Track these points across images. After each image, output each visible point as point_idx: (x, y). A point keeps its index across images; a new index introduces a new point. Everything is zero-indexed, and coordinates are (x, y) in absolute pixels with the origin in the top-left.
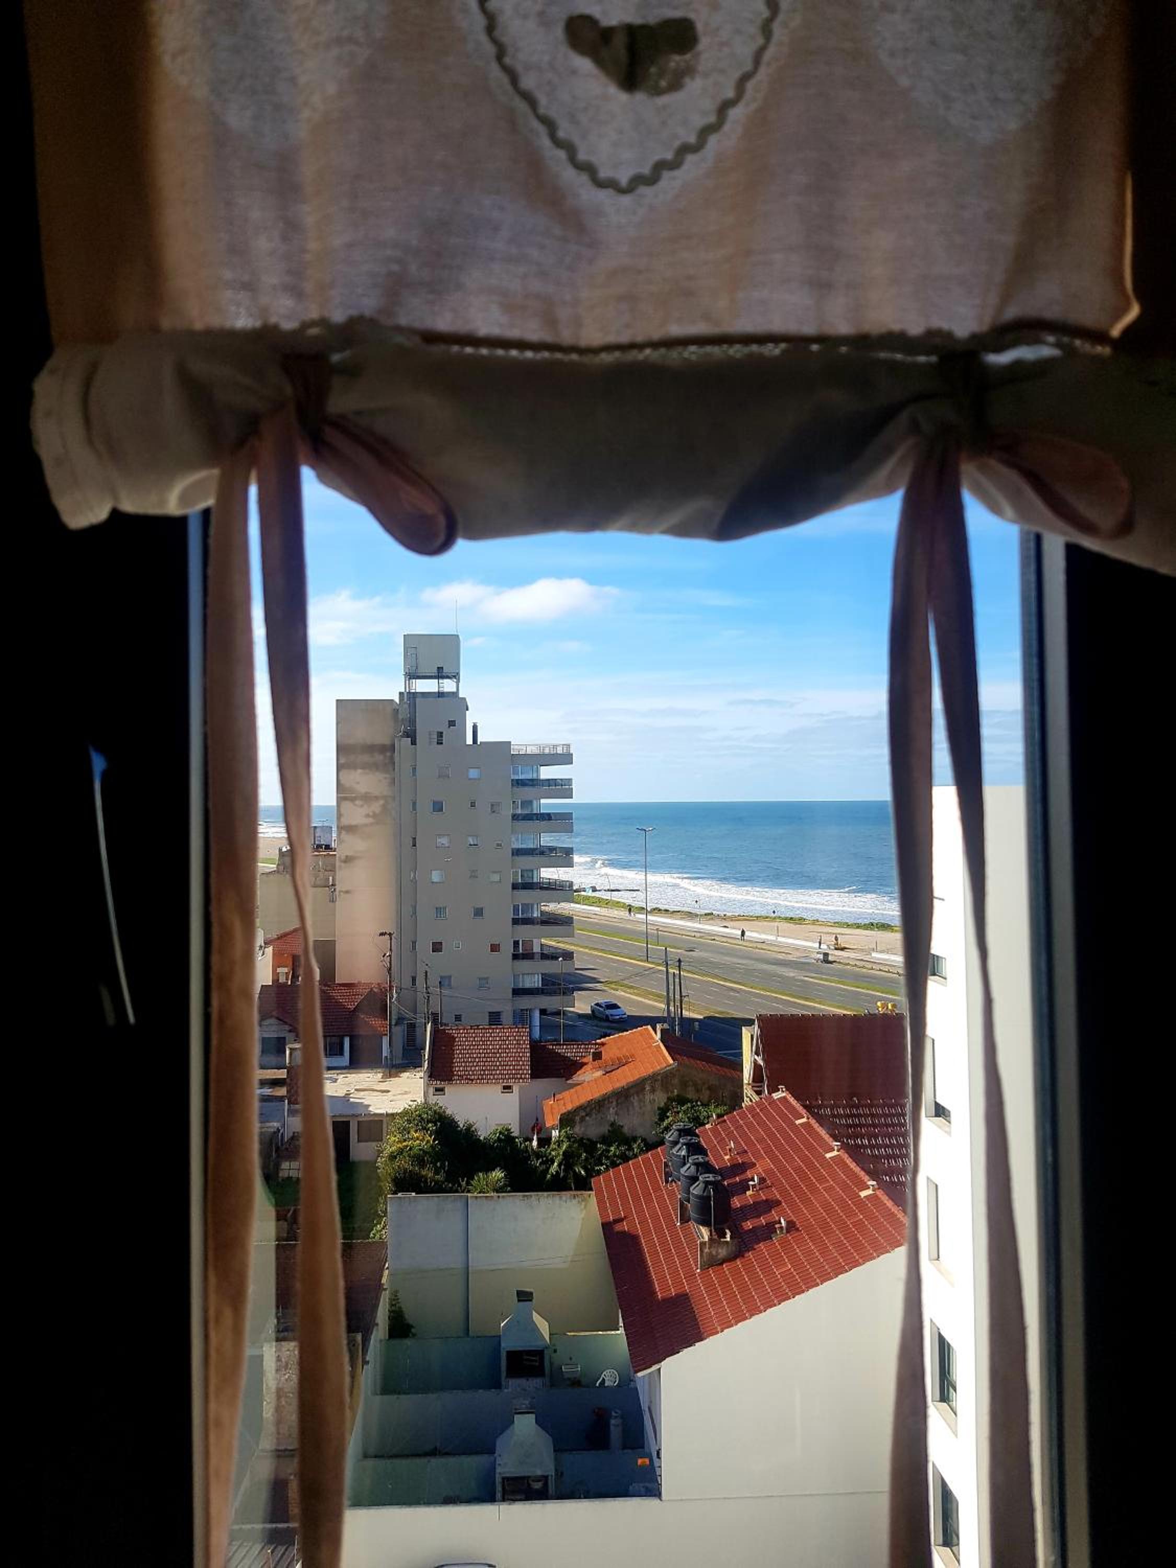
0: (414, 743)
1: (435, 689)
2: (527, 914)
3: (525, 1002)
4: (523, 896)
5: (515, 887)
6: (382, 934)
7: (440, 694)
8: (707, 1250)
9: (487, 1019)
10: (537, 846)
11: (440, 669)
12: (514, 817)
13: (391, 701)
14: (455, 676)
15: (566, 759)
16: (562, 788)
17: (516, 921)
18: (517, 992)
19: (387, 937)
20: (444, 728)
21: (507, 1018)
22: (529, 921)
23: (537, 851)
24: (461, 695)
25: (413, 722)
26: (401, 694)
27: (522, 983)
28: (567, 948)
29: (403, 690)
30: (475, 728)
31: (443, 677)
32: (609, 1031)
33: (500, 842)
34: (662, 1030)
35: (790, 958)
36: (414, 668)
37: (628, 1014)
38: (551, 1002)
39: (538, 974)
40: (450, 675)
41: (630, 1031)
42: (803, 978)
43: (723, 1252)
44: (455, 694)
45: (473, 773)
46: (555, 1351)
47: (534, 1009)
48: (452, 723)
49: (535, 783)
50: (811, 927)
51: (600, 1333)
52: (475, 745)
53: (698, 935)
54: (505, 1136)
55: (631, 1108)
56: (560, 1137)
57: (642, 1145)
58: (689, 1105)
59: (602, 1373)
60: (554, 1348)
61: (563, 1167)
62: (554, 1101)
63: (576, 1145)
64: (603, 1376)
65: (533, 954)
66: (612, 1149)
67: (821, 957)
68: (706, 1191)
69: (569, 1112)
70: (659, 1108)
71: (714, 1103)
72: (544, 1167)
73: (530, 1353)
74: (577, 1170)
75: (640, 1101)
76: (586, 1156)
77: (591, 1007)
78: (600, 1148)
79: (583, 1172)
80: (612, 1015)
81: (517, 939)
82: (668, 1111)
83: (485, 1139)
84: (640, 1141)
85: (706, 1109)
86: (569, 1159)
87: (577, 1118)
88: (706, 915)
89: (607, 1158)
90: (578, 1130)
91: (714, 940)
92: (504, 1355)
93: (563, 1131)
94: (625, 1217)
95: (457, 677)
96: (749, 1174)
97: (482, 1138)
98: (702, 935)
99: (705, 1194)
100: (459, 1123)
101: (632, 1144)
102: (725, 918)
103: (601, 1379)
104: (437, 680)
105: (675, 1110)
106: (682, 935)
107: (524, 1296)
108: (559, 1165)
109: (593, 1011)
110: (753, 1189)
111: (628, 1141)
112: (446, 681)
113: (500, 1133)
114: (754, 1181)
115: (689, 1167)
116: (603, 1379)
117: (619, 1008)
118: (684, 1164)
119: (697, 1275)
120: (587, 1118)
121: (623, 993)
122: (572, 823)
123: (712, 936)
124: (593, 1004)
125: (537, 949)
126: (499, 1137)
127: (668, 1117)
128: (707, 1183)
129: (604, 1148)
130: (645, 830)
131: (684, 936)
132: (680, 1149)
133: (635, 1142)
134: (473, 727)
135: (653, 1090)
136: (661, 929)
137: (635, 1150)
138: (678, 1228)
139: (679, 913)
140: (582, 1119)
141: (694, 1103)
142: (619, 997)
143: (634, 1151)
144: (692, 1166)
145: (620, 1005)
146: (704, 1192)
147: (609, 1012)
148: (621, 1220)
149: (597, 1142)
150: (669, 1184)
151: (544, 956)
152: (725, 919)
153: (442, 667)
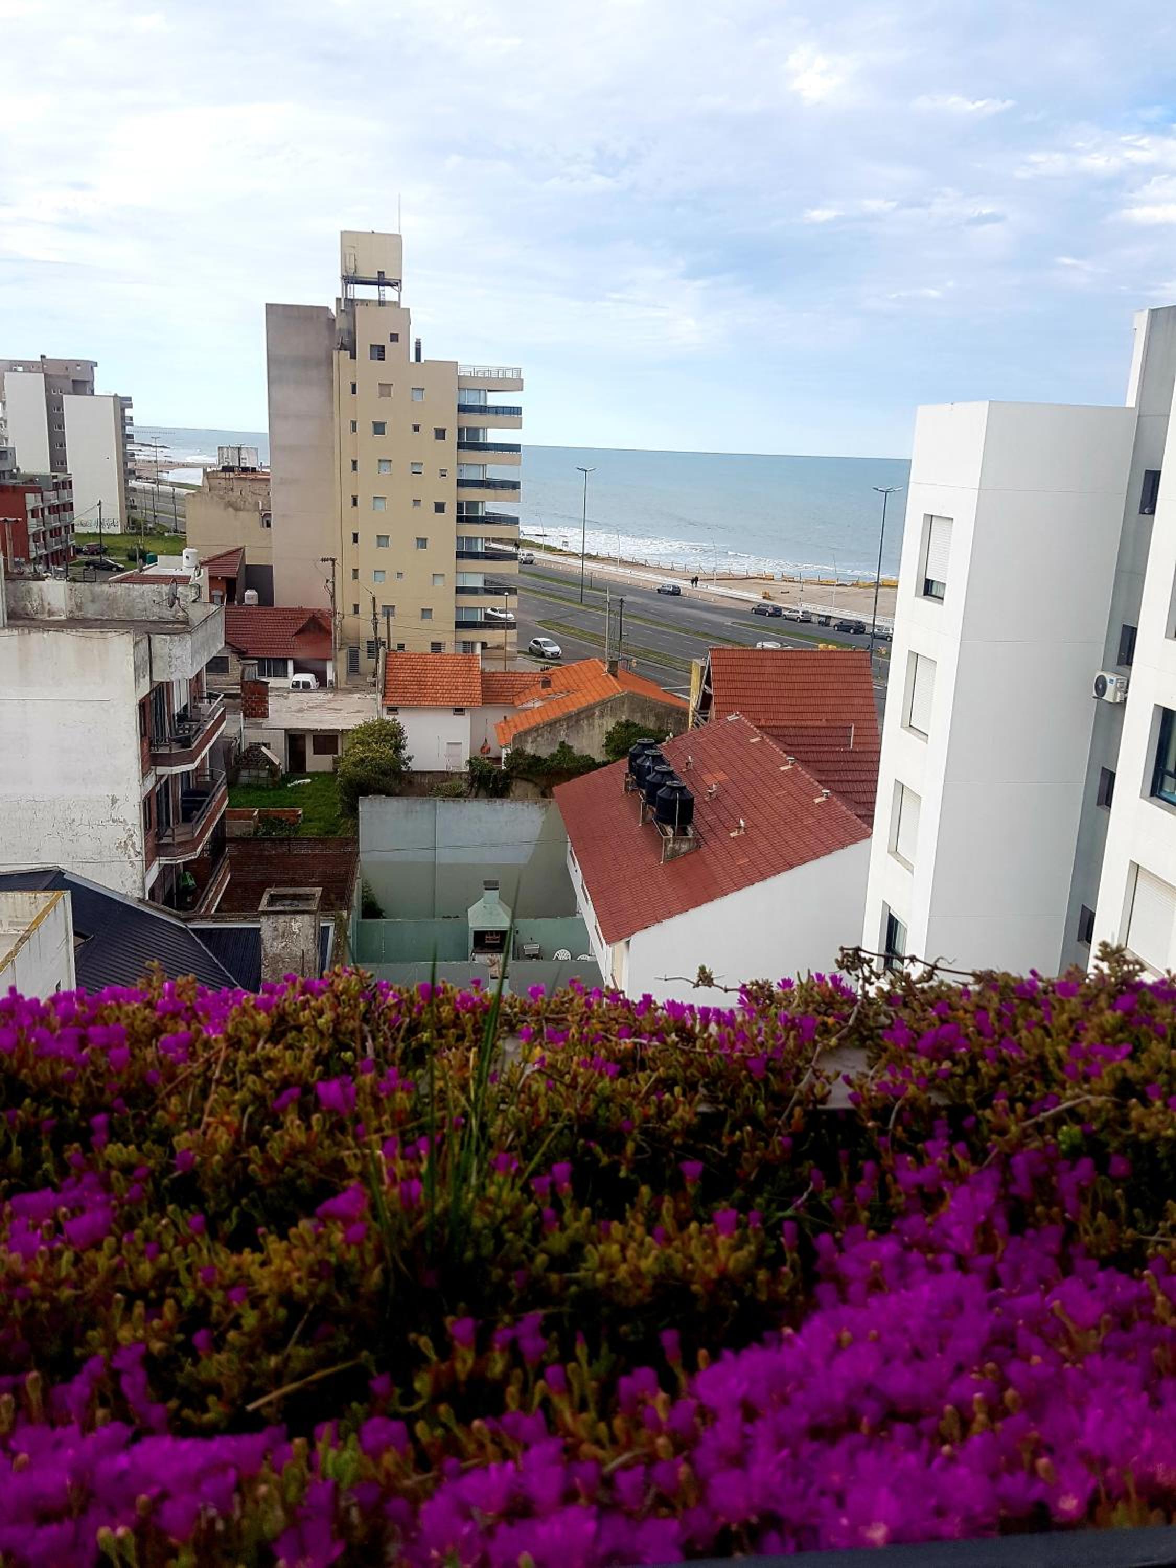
0: (353, 356)
1: (375, 297)
2: (473, 548)
3: (469, 635)
4: (470, 529)
5: (461, 519)
6: (324, 560)
7: (381, 303)
8: (670, 845)
9: (428, 649)
11: (381, 275)
12: (461, 445)
13: (327, 308)
14: (398, 284)
15: (517, 385)
16: (514, 417)
17: (461, 555)
18: (460, 625)
19: (330, 562)
20: (385, 341)
21: (451, 649)
22: (471, 555)
24: (403, 306)
25: (352, 334)
26: (338, 300)
27: (466, 616)
29: (340, 296)
30: (418, 344)
31: (384, 284)
33: (443, 472)
36: (353, 271)
40: (392, 282)
44: (397, 304)
45: (418, 395)
47: (477, 643)
48: (394, 338)
49: (484, 410)
52: (418, 363)
70: (607, 733)
75: (589, 725)
104: (377, 287)
112: (388, 288)
122: (520, 456)
134: (416, 342)
135: (602, 715)
153: (383, 273)
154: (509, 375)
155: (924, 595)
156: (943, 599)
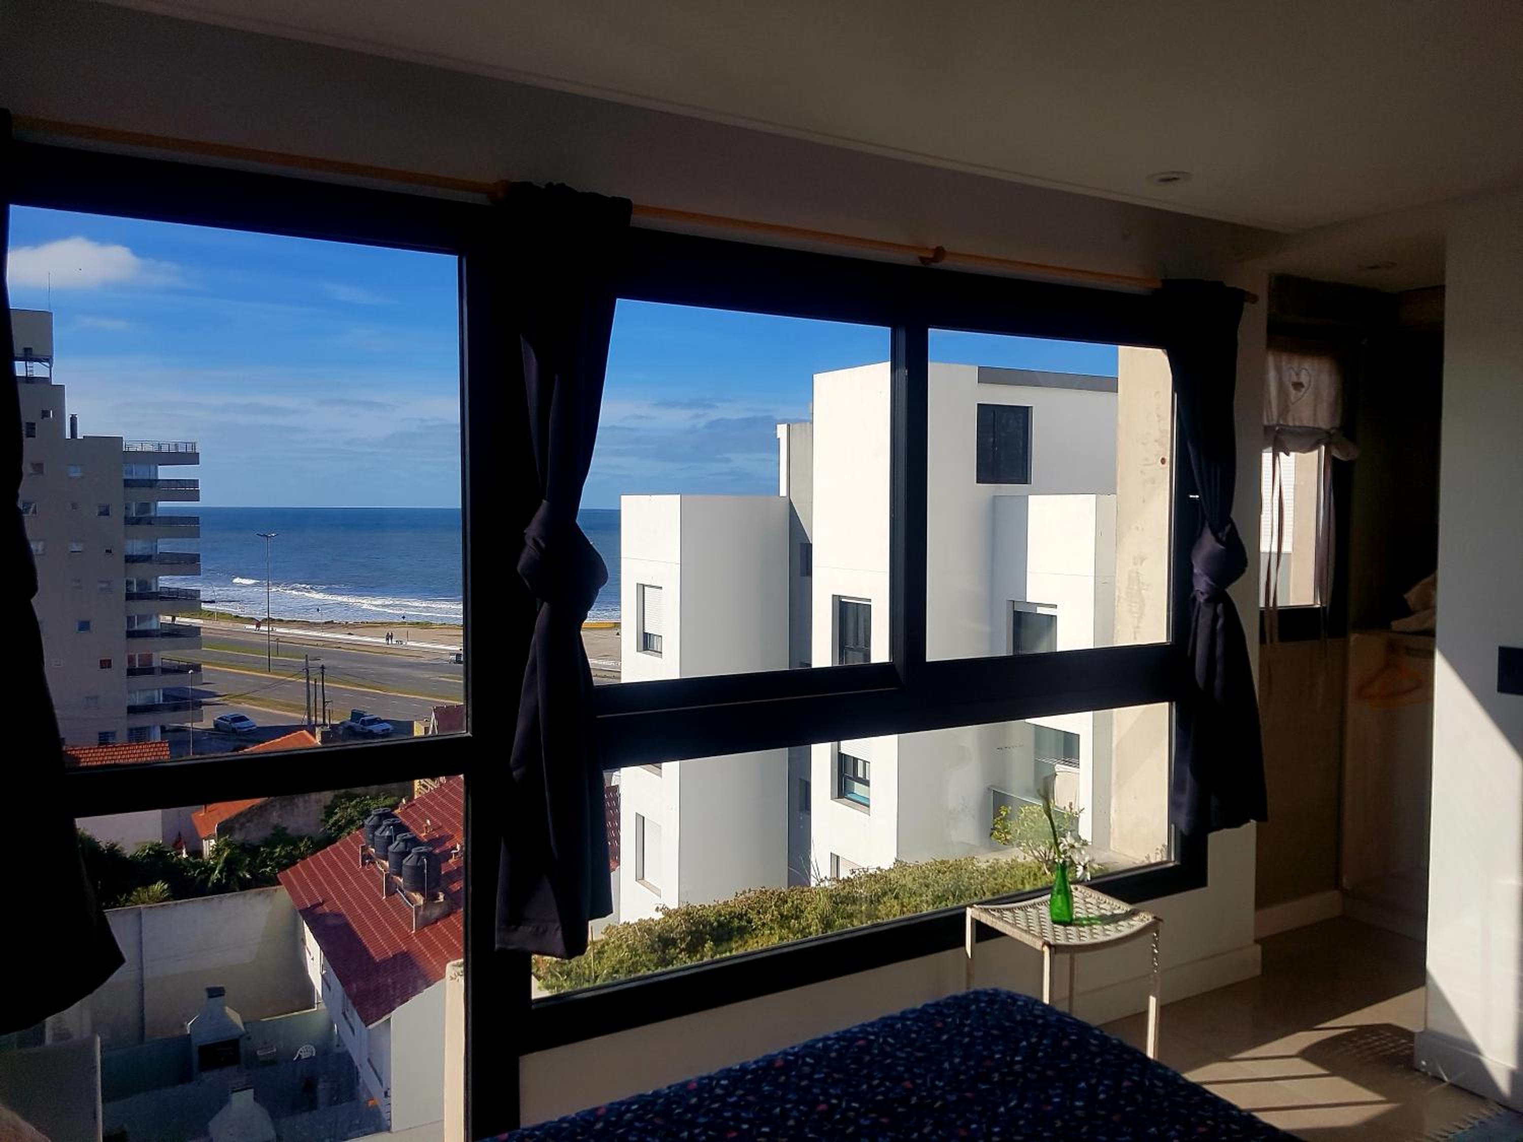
2: (144, 626)
3: (142, 720)
4: (139, 607)
5: (130, 597)
8: (421, 913)
10: (153, 553)
12: (129, 521)
14: (49, 359)
15: (192, 458)
16: (189, 489)
17: (131, 634)
18: (133, 710)
20: (35, 419)
21: (122, 736)
22: (146, 634)
23: (153, 558)
24: (55, 382)
27: (139, 699)
28: (195, 660)
30: (73, 419)
31: (32, 360)
32: (243, 744)
33: (109, 549)
34: (323, 733)
35: (422, 660)
37: (258, 725)
38: (172, 720)
39: (158, 689)
40: (40, 357)
41: (283, 738)
42: (438, 678)
43: (436, 912)
44: (47, 381)
45: (75, 473)
46: (249, 1038)
47: (154, 727)
48: (46, 413)
49: (153, 483)
50: (440, 631)
51: (296, 1013)
52: (73, 439)
53: (321, 643)
54: (155, 851)
55: (296, 810)
56: (217, 845)
57: (309, 843)
58: (358, 800)
59: (298, 1050)
60: (248, 1036)
61: (224, 874)
62: (205, 812)
63: (238, 851)
64: (299, 1052)
65: (153, 669)
66: (278, 850)
67: (454, 657)
68: (420, 861)
69: (227, 821)
71: (384, 795)
72: (203, 876)
73: (224, 1044)
74: (242, 875)
75: (305, 802)
76: (250, 861)
77: (214, 721)
78: (264, 851)
79: (248, 876)
80: (239, 728)
81: (133, 654)
82: (336, 808)
83: (131, 856)
84: (306, 840)
85: (376, 802)
86: (231, 866)
87: (237, 826)
88: (326, 623)
89: (272, 860)
90: (238, 837)
91: (339, 648)
92: (195, 1049)
93: (222, 839)
94: (324, 902)
95: (50, 360)
96: (448, 845)
97: (128, 856)
98: (325, 643)
99: (419, 864)
100: (101, 844)
101: (298, 843)
102: (347, 625)
103: (297, 1056)
104: (24, 362)
105: (344, 806)
106: (303, 644)
107: (215, 993)
108: (221, 872)
109: (216, 725)
110: (455, 856)
111: (294, 841)
112: (36, 364)
113: (150, 849)
114: (457, 850)
115: (398, 844)
116: (300, 1056)
117: (248, 720)
118: (391, 843)
119: (412, 936)
120: (248, 824)
121: (247, 706)
122: (199, 527)
123: (338, 644)
124: (216, 719)
125: (156, 663)
126: (148, 853)
127: (336, 813)
128: (420, 854)
129: (268, 850)
130: (267, 536)
131: (305, 646)
132: (384, 830)
133: (301, 841)
134: (71, 418)
136: (281, 639)
137: (302, 849)
138: (384, 901)
139: (295, 623)
140: (243, 825)
141: (363, 798)
142: (243, 710)
143: (300, 850)
144: (401, 843)
145: (248, 717)
146: (417, 862)
147: (238, 724)
148: (321, 904)
149: (259, 847)
150: (366, 867)
151: (165, 671)
152: (347, 627)
153: (30, 349)
154: (182, 449)
155: (644, 650)
156: (661, 653)
